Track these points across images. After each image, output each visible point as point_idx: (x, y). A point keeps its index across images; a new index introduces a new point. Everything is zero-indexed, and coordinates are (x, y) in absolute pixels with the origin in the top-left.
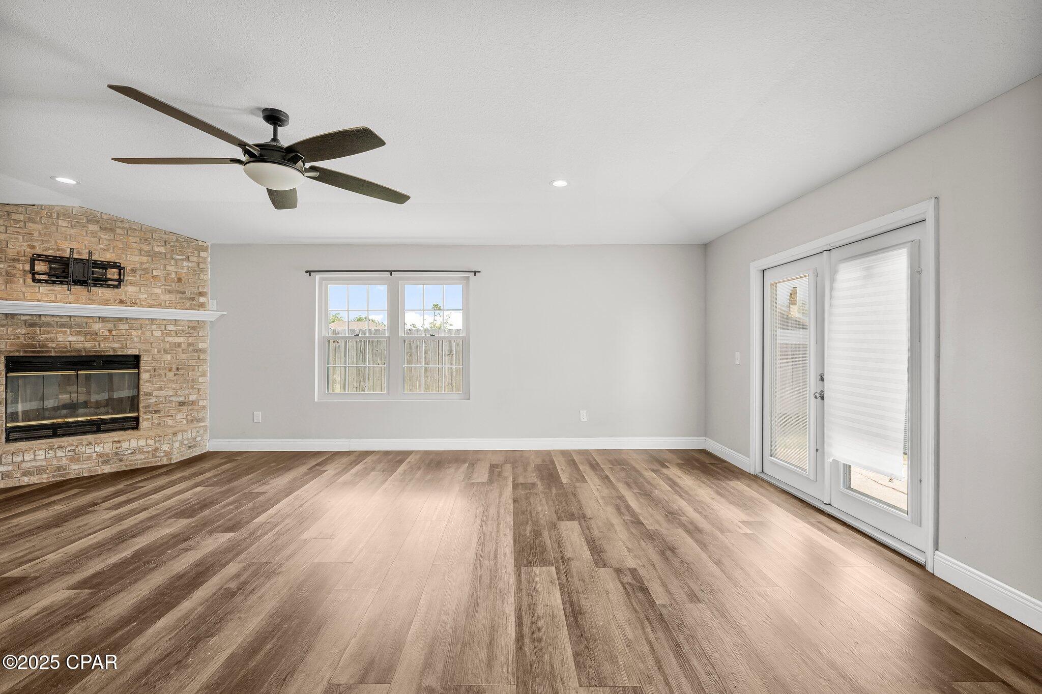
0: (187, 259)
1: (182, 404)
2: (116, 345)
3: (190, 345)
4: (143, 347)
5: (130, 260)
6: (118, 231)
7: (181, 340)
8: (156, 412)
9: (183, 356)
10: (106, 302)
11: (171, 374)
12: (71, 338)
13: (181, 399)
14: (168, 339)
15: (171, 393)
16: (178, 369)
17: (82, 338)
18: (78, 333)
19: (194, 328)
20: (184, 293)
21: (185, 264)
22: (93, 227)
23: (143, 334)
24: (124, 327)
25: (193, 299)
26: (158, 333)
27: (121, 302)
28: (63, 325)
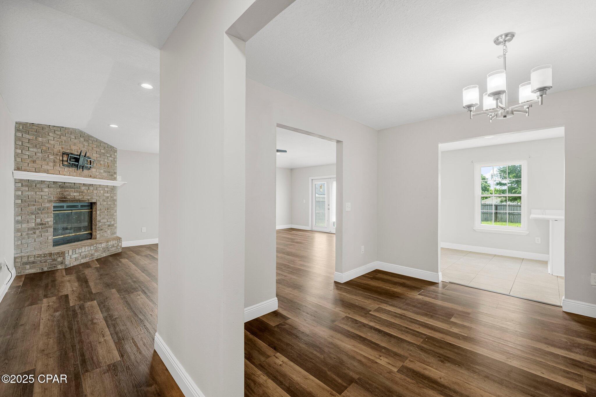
0: (111, 156)
1: (109, 226)
2: (89, 198)
3: (112, 197)
4: (98, 198)
5: (94, 156)
6: (90, 142)
7: (108, 195)
8: (102, 230)
9: (109, 203)
10: (85, 176)
11: (106, 211)
12: (75, 194)
13: (109, 223)
14: (105, 195)
15: (105, 220)
16: (108, 209)
17: (78, 194)
18: (77, 192)
19: (113, 189)
20: (110, 172)
21: (110, 158)
22: (82, 139)
23: (97, 192)
24: (91, 188)
25: (112, 175)
26: (102, 192)
27: (91, 176)
28: (72, 188)
